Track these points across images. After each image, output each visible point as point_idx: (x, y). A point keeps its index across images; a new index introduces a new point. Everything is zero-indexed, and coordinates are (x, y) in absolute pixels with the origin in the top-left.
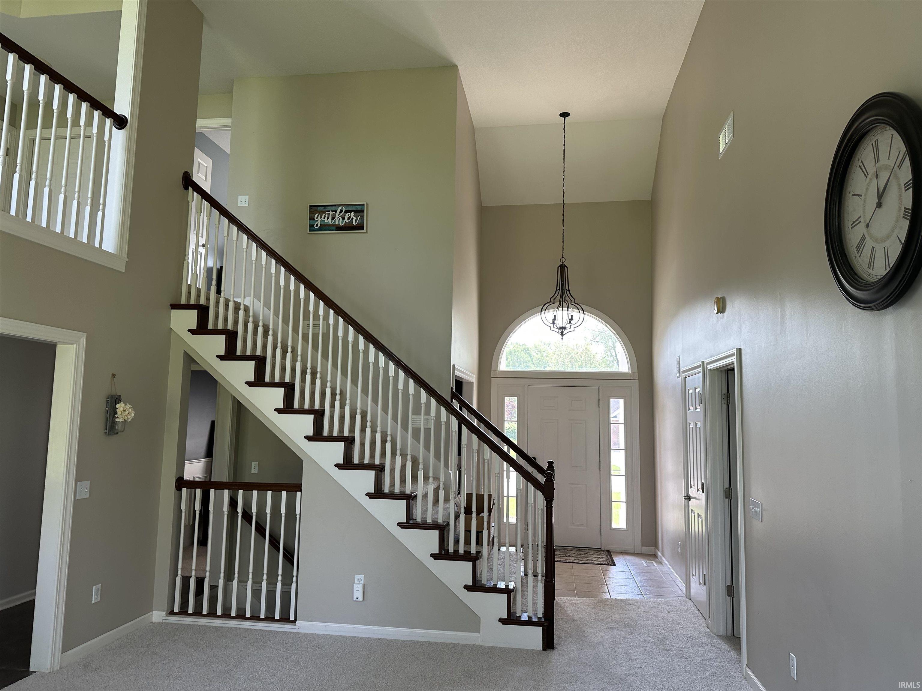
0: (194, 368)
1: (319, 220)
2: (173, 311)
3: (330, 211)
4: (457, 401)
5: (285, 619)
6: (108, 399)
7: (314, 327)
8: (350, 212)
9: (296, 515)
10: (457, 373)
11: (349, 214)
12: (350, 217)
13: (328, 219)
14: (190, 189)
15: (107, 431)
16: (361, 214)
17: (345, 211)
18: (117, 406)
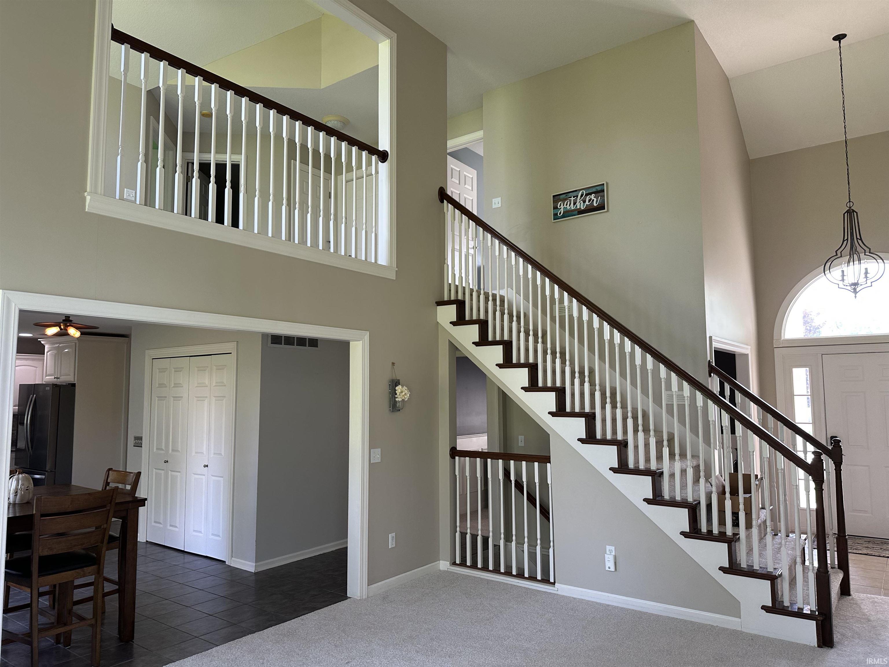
0: (458, 355)
1: (562, 207)
2: (439, 308)
3: (571, 197)
4: (716, 374)
5: (546, 580)
6: (390, 383)
7: (560, 310)
8: (590, 194)
9: (548, 484)
10: (715, 345)
11: (589, 197)
12: (591, 199)
13: (570, 206)
14: (445, 201)
15: (391, 409)
16: (601, 194)
17: (586, 194)
18: (397, 388)
